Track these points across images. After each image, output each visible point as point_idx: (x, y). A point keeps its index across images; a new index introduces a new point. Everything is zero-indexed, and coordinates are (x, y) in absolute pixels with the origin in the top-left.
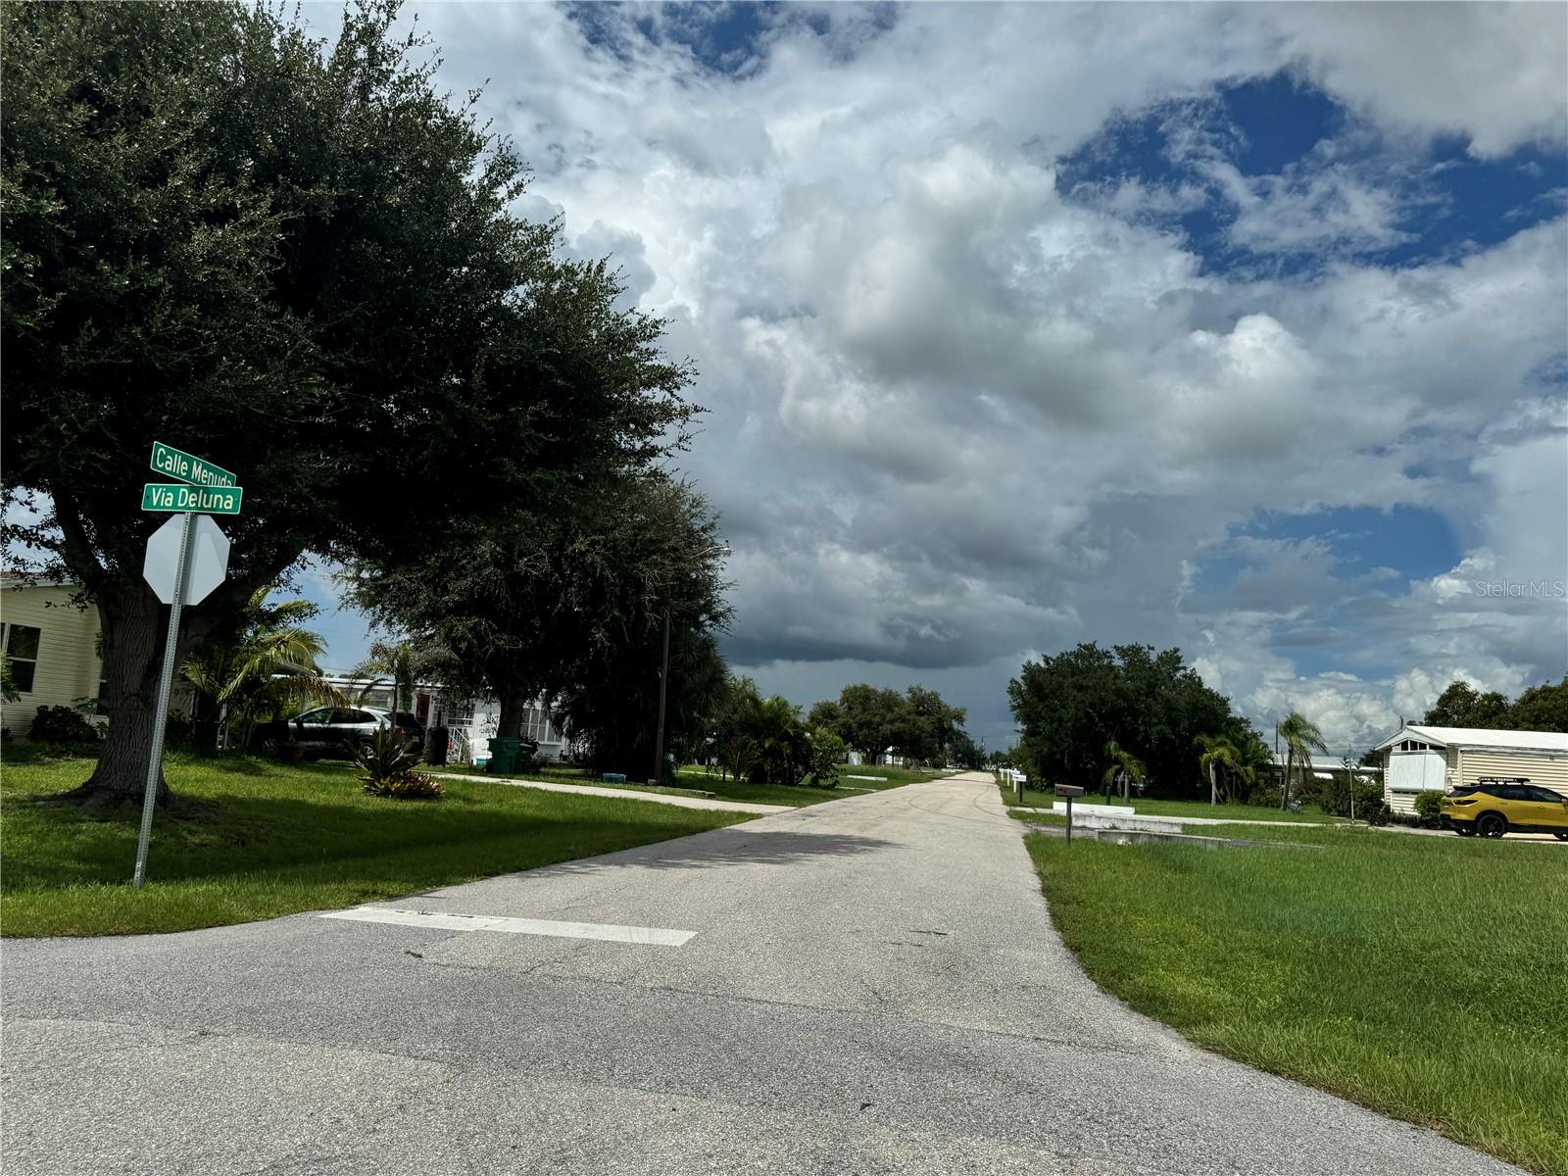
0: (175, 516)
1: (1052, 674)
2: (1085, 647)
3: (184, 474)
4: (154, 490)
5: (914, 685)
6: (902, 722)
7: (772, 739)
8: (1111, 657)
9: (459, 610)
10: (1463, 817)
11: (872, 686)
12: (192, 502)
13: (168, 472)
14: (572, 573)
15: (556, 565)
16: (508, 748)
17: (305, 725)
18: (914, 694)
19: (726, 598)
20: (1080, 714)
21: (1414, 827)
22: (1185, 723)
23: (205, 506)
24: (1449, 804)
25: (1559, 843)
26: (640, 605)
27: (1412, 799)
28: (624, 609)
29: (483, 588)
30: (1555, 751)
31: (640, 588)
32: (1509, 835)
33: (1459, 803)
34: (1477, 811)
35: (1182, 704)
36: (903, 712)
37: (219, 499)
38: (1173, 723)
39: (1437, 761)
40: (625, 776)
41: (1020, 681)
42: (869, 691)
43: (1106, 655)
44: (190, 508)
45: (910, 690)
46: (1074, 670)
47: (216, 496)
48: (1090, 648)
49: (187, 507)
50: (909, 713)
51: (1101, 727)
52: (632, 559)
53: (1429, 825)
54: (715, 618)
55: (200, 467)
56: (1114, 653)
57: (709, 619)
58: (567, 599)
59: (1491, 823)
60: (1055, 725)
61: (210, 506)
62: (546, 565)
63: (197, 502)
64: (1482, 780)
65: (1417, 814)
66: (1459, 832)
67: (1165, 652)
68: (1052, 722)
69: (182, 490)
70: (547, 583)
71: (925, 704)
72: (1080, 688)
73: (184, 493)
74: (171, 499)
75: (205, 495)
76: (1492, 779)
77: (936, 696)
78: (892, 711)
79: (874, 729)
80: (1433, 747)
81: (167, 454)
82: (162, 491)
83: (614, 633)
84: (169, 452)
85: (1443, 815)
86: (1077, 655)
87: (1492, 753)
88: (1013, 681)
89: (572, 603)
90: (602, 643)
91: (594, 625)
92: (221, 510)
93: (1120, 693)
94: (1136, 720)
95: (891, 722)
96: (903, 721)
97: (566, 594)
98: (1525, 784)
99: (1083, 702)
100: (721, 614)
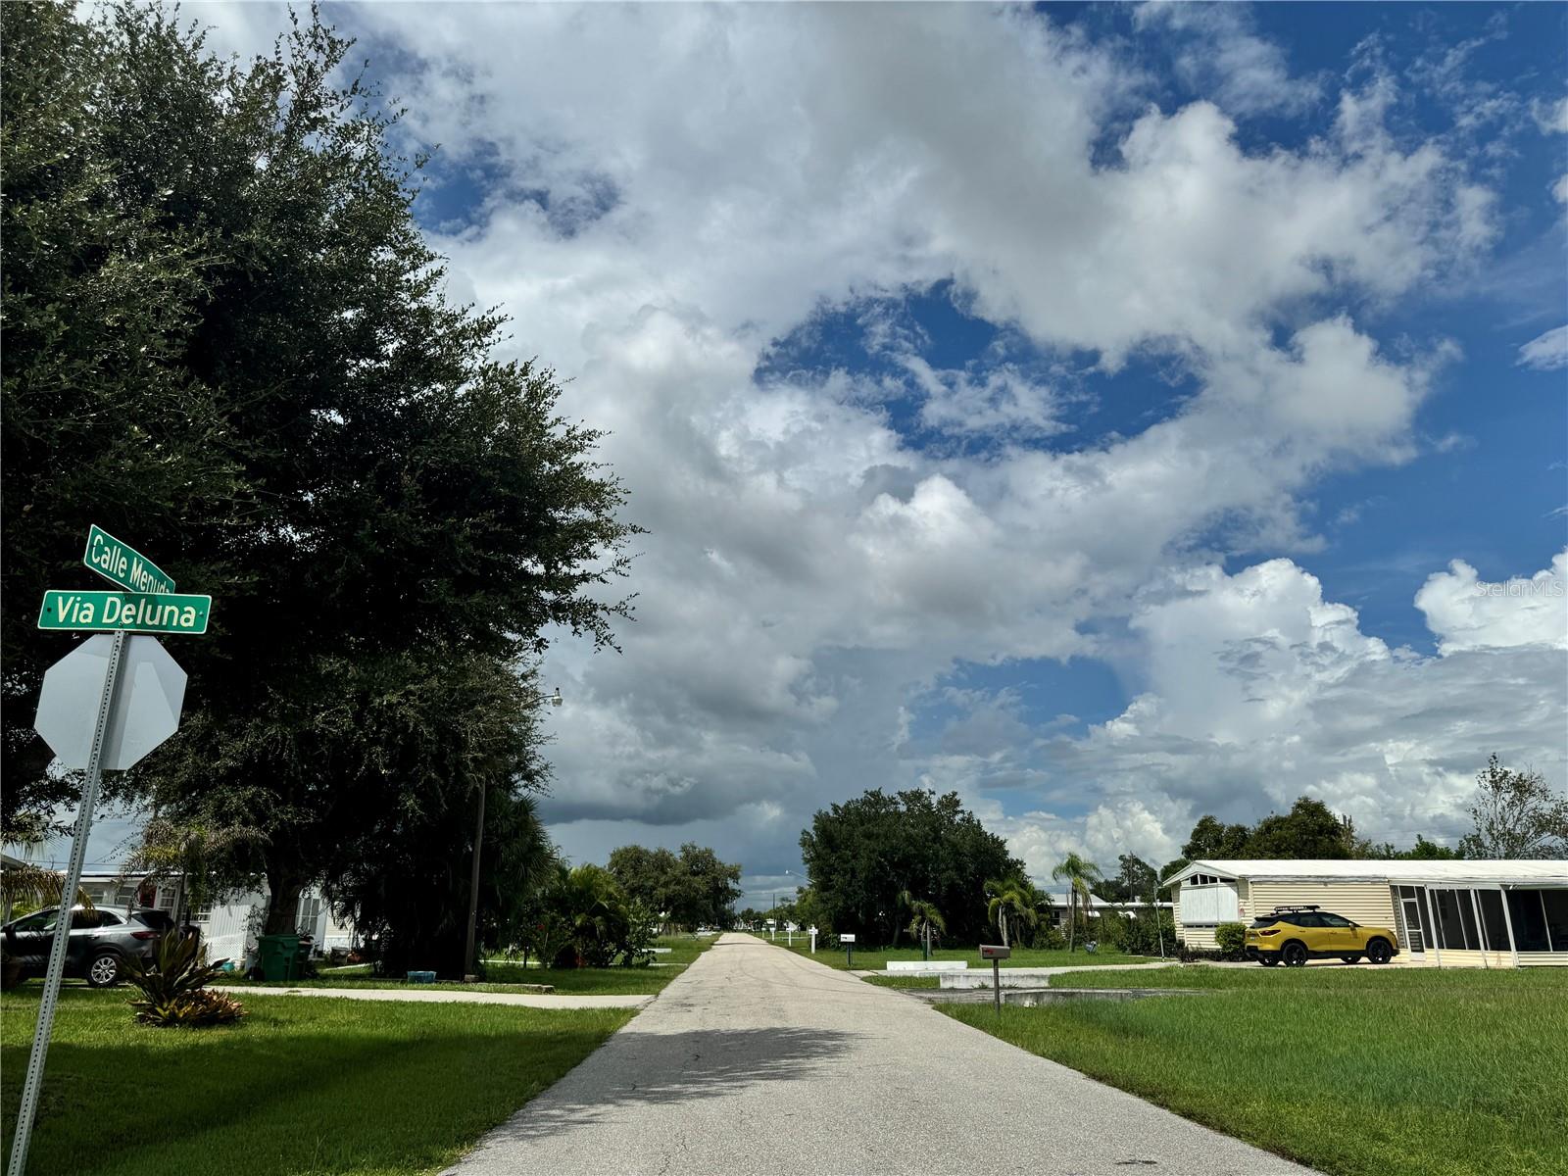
0: (94, 638)
1: (841, 823)
2: (872, 794)
3: (122, 575)
4: (60, 598)
5: (687, 843)
6: (676, 884)
7: (584, 914)
8: (896, 803)
9: (232, 778)
10: (1269, 947)
11: (644, 847)
12: (127, 617)
13: (104, 570)
14: (379, 728)
15: (358, 719)
16: (284, 947)
17: (18, 934)
18: (688, 854)
19: (541, 753)
20: (873, 863)
21: (1218, 960)
22: (972, 867)
23: (150, 623)
24: (1255, 935)
25: (1347, 967)
26: (460, 764)
27: (1211, 933)
28: (443, 772)
29: (265, 752)
30: (1328, 877)
31: (460, 744)
32: (1310, 962)
33: (1264, 933)
34: (1280, 941)
35: (967, 848)
36: (677, 873)
37: (172, 613)
38: (960, 868)
39: (1228, 892)
40: (435, 973)
41: (812, 832)
42: (640, 852)
43: (892, 800)
44: (122, 626)
45: (684, 849)
46: (863, 818)
47: (168, 609)
48: (876, 795)
49: (118, 623)
50: (684, 874)
51: (892, 877)
52: (453, 710)
53: (1231, 958)
54: (529, 777)
55: (141, 566)
56: (898, 799)
57: (523, 778)
58: (371, 761)
59: (1294, 951)
60: (848, 877)
61: (156, 622)
62: (347, 723)
63: (135, 617)
64: (1278, 909)
65: (1219, 947)
66: (1262, 961)
67: (945, 796)
68: (846, 872)
69: (109, 599)
70: (348, 742)
71: (700, 863)
72: (869, 836)
73: (113, 604)
74: (91, 613)
75: (150, 607)
76: (1289, 908)
77: (710, 852)
78: (666, 873)
79: (646, 894)
80: (1223, 880)
81: (105, 545)
82: (75, 602)
83: (426, 797)
84: (108, 542)
85: (1249, 947)
86: (865, 802)
87: (1277, 883)
88: (805, 832)
89: (377, 764)
90: (413, 811)
91: (401, 791)
92: (174, 628)
93: (910, 839)
94: (925, 867)
95: (666, 885)
96: (678, 883)
97: (370, 755)
98: (1317, 910)
99: (874, 851)
100: (537, 773)
